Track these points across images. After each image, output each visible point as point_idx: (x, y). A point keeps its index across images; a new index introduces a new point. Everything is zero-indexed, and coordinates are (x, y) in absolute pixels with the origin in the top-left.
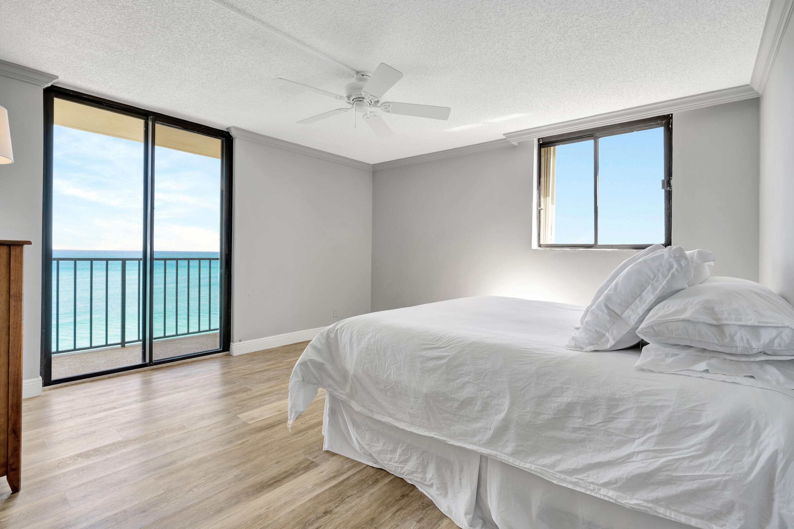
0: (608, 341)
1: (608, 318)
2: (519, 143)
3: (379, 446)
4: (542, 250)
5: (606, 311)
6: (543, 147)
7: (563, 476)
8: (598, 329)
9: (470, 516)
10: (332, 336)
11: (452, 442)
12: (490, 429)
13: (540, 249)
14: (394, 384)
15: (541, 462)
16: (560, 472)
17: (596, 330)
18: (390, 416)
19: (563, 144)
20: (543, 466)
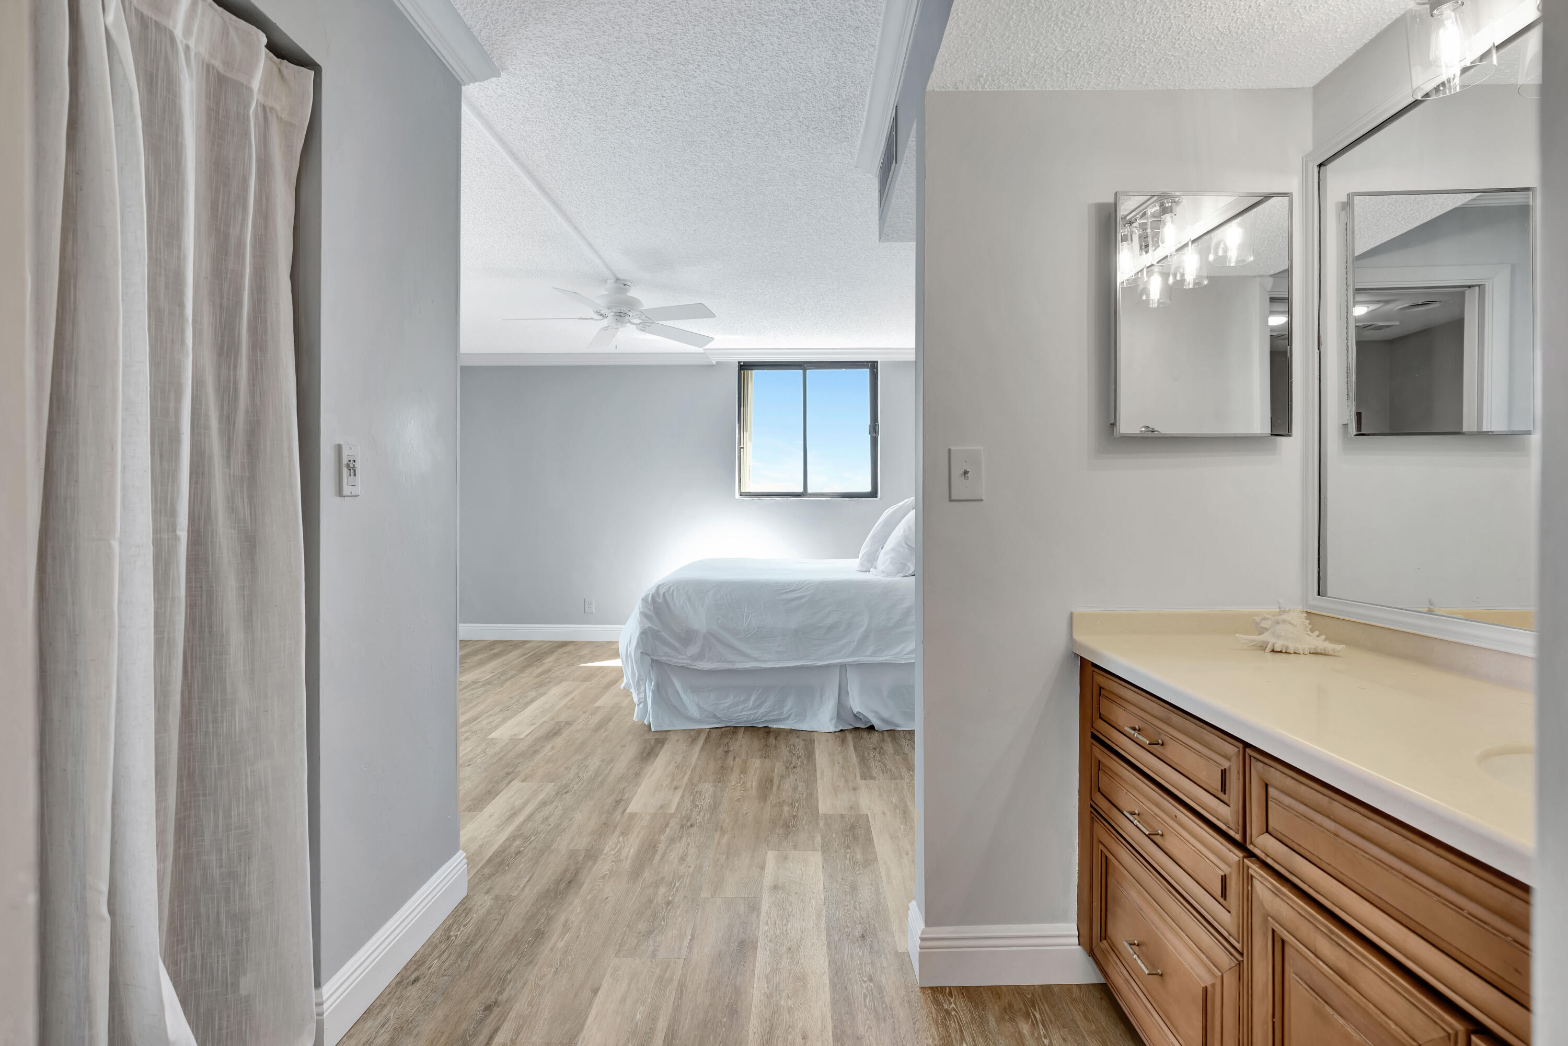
0: (909, 568)
1: (909, 552)
2: (717, 362)
3: (729, 701)
4: (749, 500)
5: (906, 547)
6: (742, 370)
7: (908, 656)
8: (902, 561)
9: (834, 721)
10: (660, 600)
11: (820, 663)
12: (854, 641)
13: (742, 498)
14: (756, 630)
15: (893, 652)
16: (904, 655)
17: (901, 562)
18: (756, 660)
19: (767, 370)
20: (895, 654)
